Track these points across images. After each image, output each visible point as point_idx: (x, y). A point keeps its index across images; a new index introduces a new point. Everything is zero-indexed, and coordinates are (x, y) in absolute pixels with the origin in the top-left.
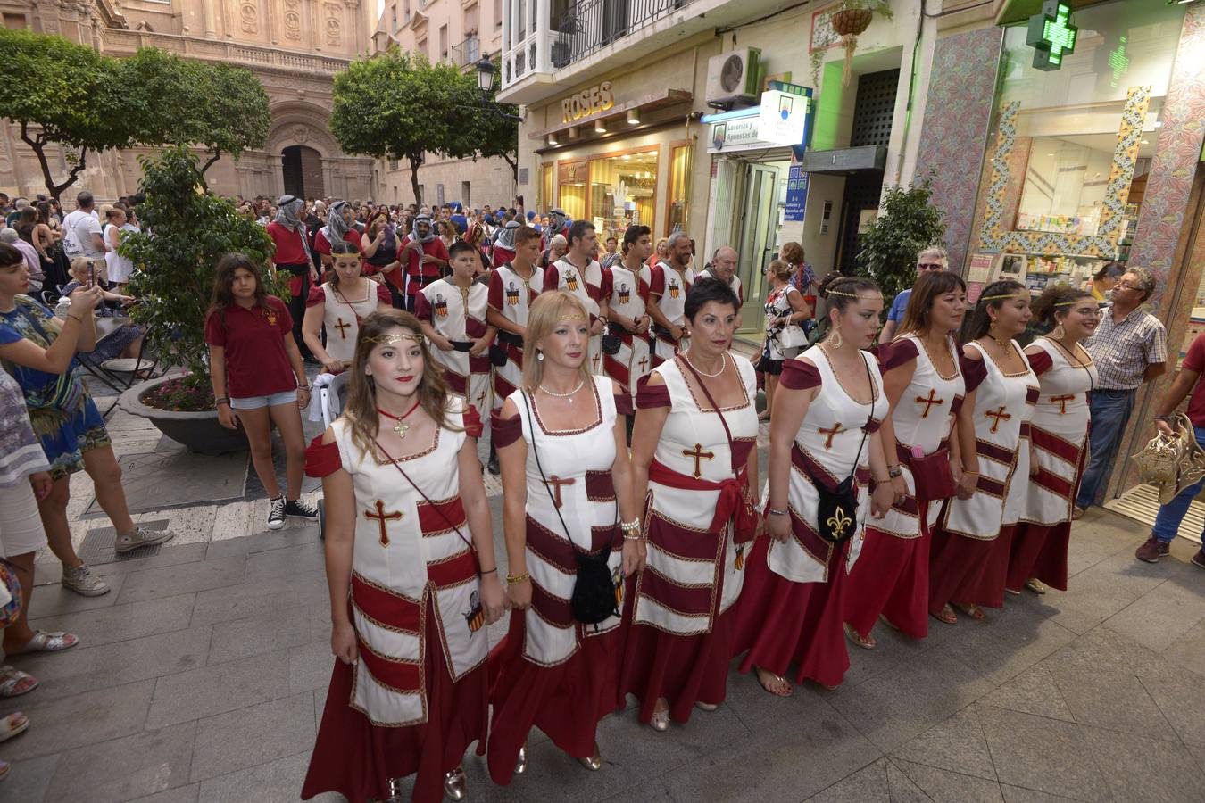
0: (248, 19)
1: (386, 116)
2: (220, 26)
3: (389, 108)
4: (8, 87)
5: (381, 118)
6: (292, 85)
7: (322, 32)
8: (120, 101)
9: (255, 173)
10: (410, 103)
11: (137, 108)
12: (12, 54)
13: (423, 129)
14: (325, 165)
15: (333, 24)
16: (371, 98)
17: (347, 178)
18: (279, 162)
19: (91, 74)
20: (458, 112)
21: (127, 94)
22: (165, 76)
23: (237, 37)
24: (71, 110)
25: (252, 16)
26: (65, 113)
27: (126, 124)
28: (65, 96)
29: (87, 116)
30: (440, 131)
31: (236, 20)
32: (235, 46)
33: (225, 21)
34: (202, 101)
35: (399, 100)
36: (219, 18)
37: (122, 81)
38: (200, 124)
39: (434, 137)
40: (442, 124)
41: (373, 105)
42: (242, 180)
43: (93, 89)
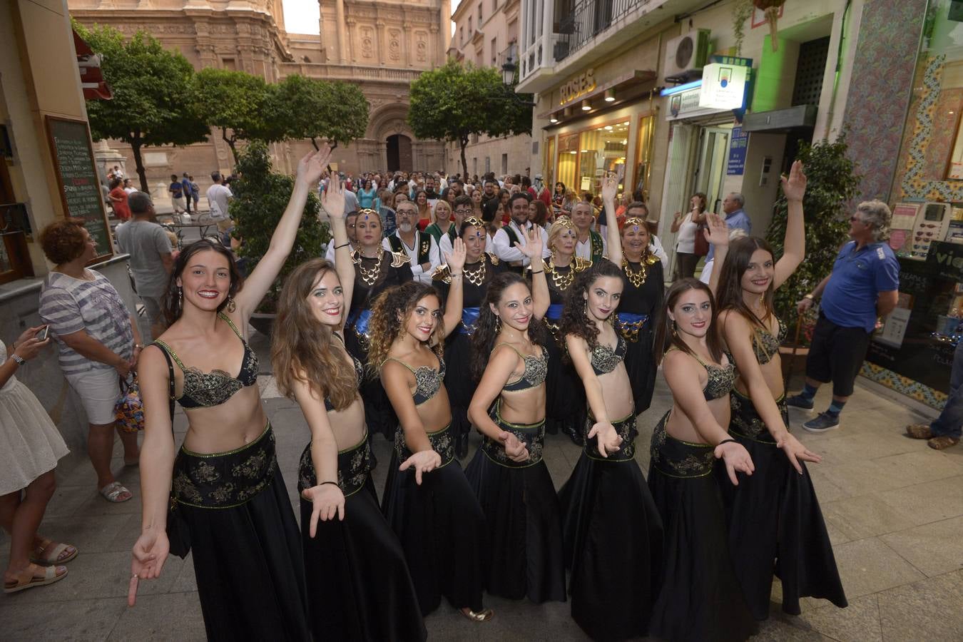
0: (367, 48)
1: (443, 111)
2: (349, 55)
3: (445, 104)
4: (214, 107)
5: (440, 112)
6: (393, 92)
7: (414, 53)
8: (277, 111)
9: (370, 155)
10: (460, 99)
11: (287, 116)
12: (216, 85)
13: (469, 117)
14: (414, 147)
15: (422, 45)
16: (433, 98)
17: (428, 156)
18: (384, 147)
19: (260, 95)
20: (494, 104)
21: (280, 106)
22: (303, 93)
23: (360, 61)
24: (248, 119)
25: (369, 45)
26: (245, 121)
27: (279, 126)
28: (245, 110)
29: (258, 122)
30: (481, 118)
31: (359, 51)
32: (358, 68)
33: (352, 52)
34: (325, 108)
35: (452, 98)
36: (348, 50)
37: (278, 98)
38: (324, 124)
39: (476, 123)
40: (482, 113)
41: (434, 103)
42: (361, 160)
43: (261, 104)
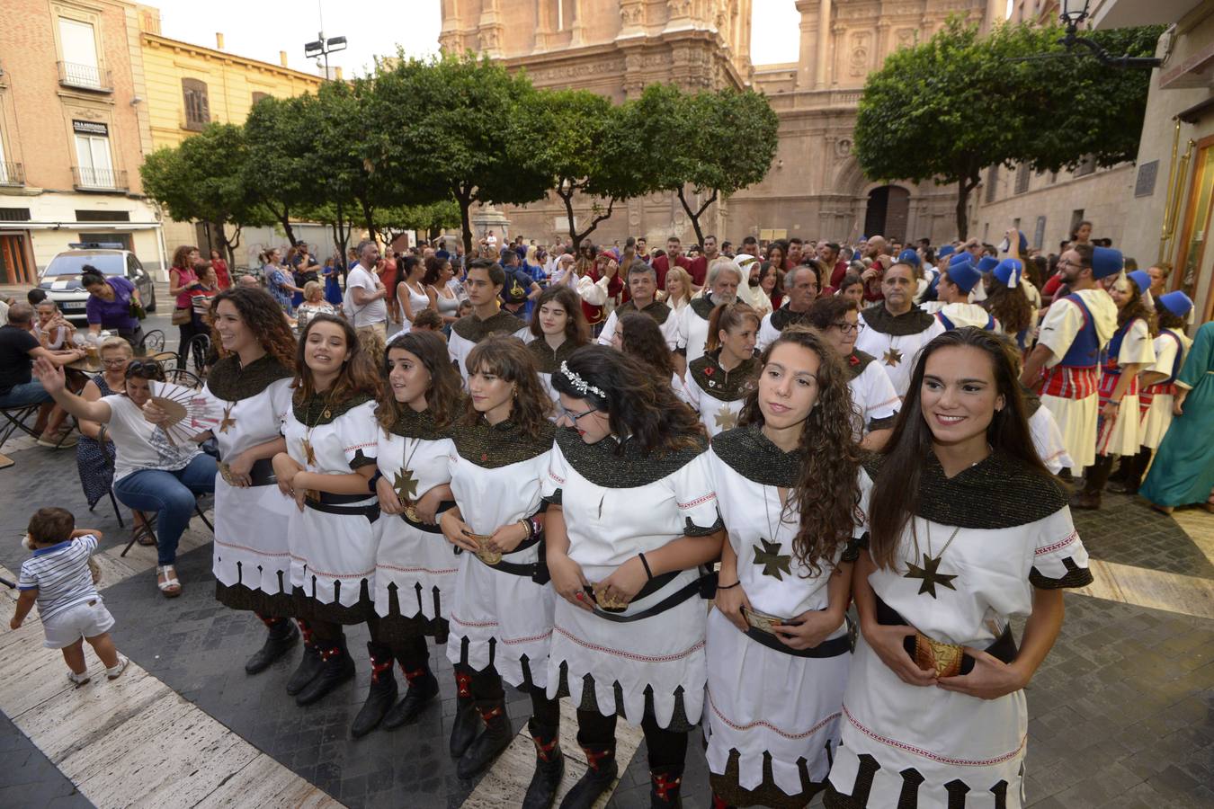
1: (917, 117)
3: (924, 104)
4: (533, 144)
5: (911, 121)
8: (620, 146)
10: (962, 90)
11: (632, 152)
12: (541, 113)
13: (977, 127)
14: (913, 204)
16: (900, 96)
17: (935, 217)
19: (598, 122)
20: (1047, 93)
21: (626, 137)
22: (661, 112)
24: (578, 161)
26: (572, 164)
27: (623, 169)
28: (572, 146)
29: (592, 165)
30: (1008, 128)
34: (692, 134)
35: (941, 89)
37: (625, 125)
38: (685, 161)
39: (996, 138)
40: (1014, 116)
41: (904, 104)
43: (598, 138)
